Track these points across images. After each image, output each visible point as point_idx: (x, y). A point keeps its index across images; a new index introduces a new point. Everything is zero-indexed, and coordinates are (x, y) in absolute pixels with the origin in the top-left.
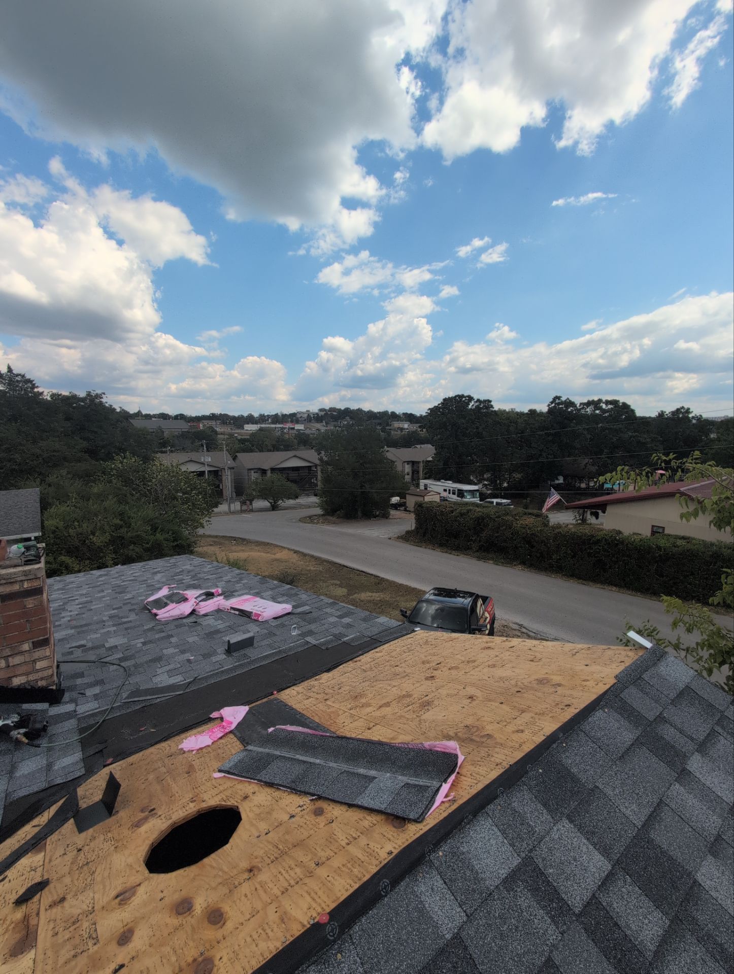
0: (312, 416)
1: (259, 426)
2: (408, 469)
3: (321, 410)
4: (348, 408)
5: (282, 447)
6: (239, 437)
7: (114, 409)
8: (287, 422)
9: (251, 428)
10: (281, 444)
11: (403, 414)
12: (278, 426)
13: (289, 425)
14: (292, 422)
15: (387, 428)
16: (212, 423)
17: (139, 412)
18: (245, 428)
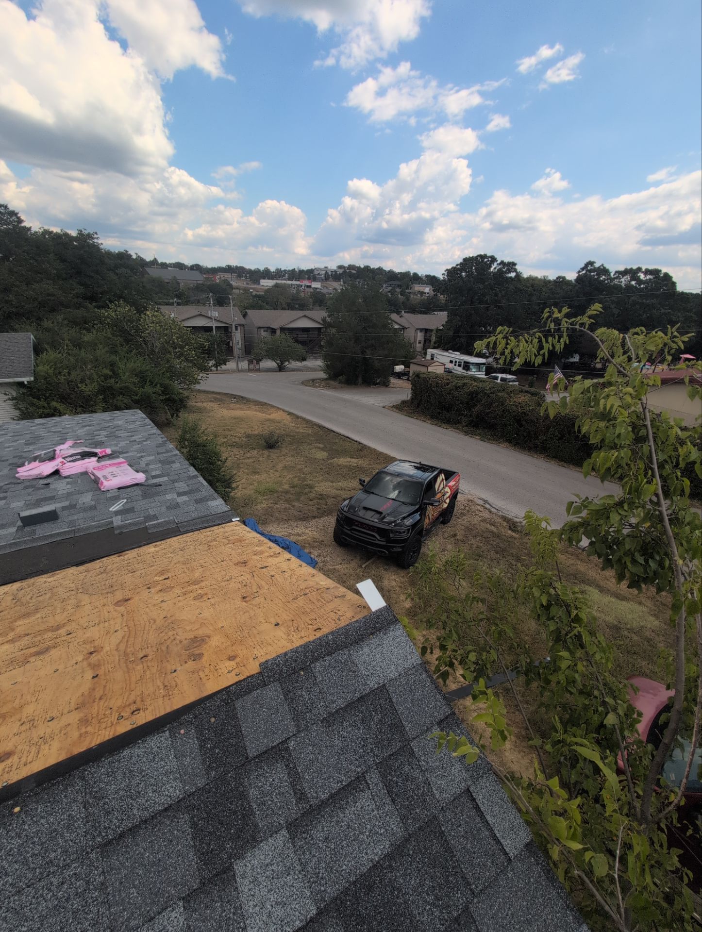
0: (330, 273)
1: (275, 281)
2: (420, 336)
3: (340, 267)
4: (368, 266)
5: (297, 306)
6: (254, 293)
7: (130, 256)
8: (304, 279)
9: (267, 283)
10: (296, 303)
11: (427, 276)
12: (294, 282)
13: (306, 283)
14: (309, 279)
15: (407, 291)
16: (228, 276)
17: (155, 260)
18: (262, 284)
